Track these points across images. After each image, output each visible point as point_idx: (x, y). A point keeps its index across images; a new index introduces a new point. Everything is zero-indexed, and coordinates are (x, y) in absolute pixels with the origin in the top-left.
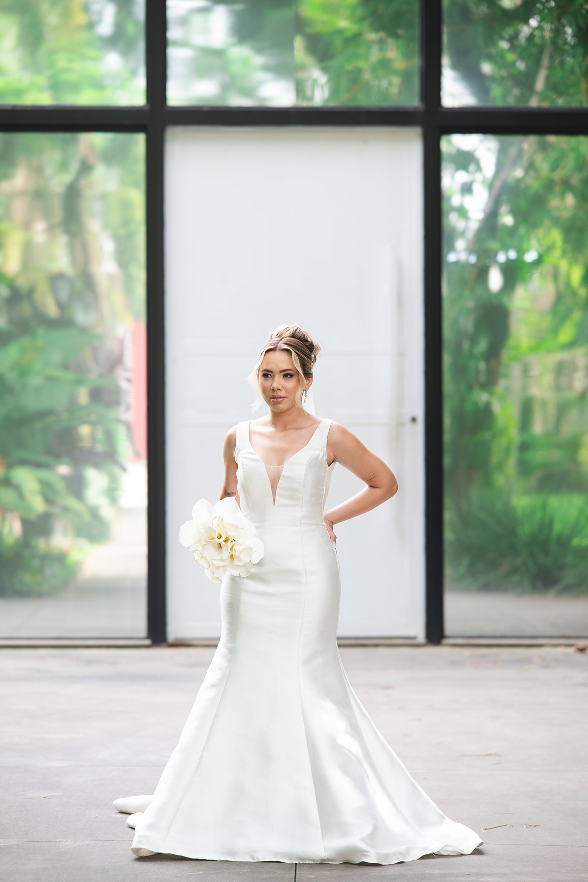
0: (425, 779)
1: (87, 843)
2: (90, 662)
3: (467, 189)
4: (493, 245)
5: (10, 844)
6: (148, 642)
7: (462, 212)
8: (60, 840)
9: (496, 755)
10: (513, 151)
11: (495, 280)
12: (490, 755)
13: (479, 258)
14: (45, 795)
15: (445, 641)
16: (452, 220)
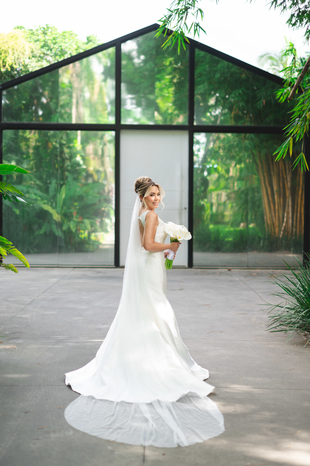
0: (189, 313)
1: (87, 338)
2: (99, 272)
3: (199, 150)
4: (205, 164)
5: (64, 338)
6: (114, 267)
7: (197, 155)
8: (79, 336)
9: (209, 305)
10: (211, 138)
11: (206, 173)
12: (207, 305)
13: (202, 167)
14: (79, 319)
15: (194, 267)
16: (195, 158)
